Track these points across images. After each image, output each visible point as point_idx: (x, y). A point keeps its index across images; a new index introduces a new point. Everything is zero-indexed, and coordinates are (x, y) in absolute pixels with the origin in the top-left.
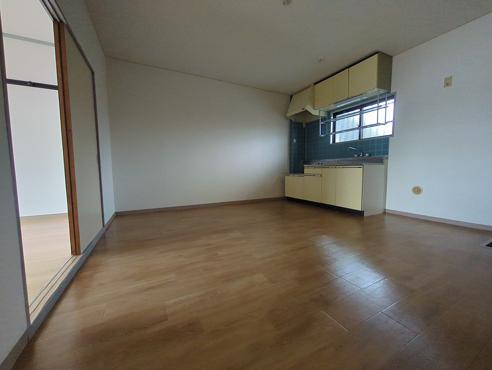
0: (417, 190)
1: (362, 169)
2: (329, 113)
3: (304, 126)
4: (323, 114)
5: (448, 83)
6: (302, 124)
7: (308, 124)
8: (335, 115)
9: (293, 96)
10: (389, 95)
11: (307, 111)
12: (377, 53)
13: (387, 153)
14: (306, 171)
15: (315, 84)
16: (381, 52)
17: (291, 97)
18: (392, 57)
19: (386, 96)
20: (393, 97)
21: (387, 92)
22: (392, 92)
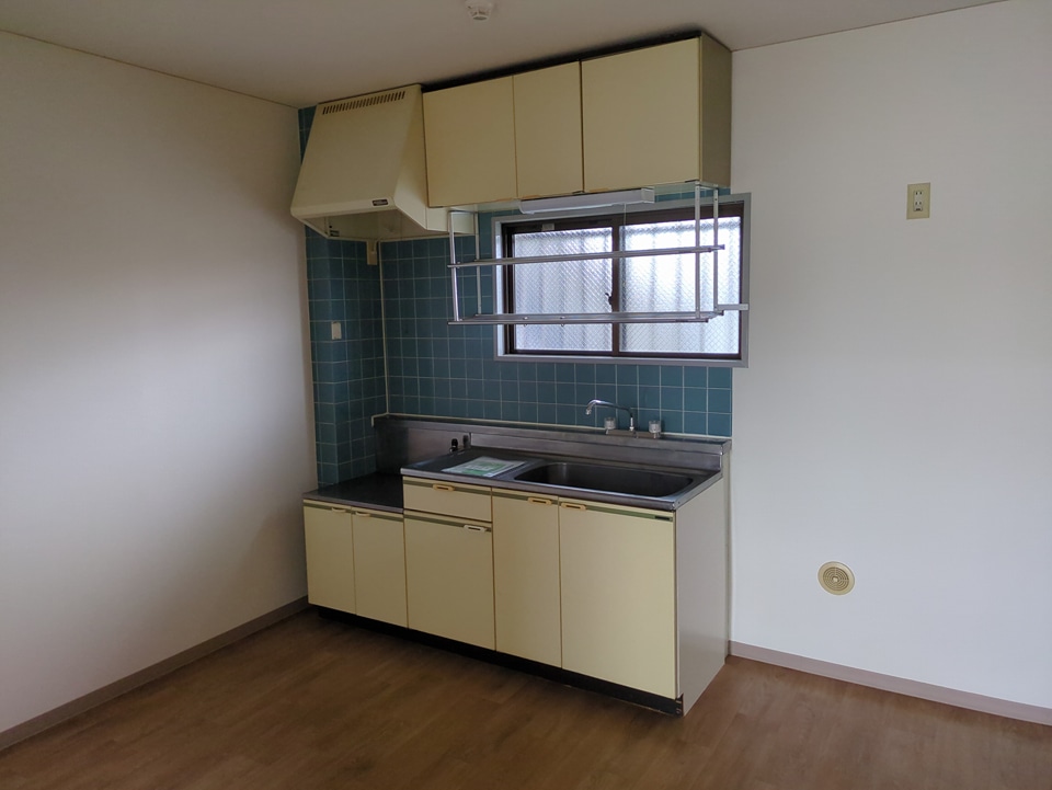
0: (835, 579)
1: (671, 524)
2: (484, 219)
3: (371, 257)
4: (460, 225)
5: (918, 205)
6: (362, 247)
7: (386, 249)
8: (509, 231)
9: (318, 117)
10: (726, 199)
11: (397, 213)
12: (696, 34)
13: (723, 425)
14: (413, 495)
15: (427, 87)
16: (710, 36)
17: (306, 116)
18: (731, 52)
19: (716, 200)
20: (736, 208)
21: (718, 189)
22: (734, 190)
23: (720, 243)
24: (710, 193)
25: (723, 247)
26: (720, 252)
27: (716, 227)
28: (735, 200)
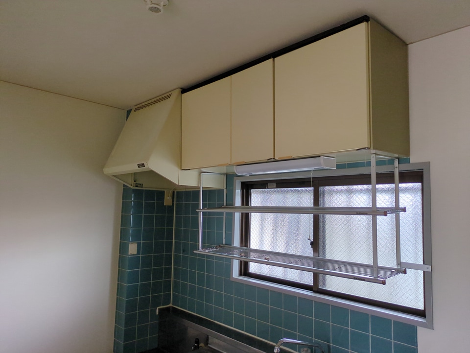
3: (168, 201)
4: (210, 182)
6: (161, 194)
8: (247, 187)
9: (132, 111)
10: (405, 167)
11: (152, 173)
12: (365, 19)
17: (129, 112)
18: (407, 44)
19: (397, 168)
20: (416, 176)
21: (398, 158)
22: (413, 159)
23: (401, 206)
24: (391, 162)
25: (404, 210)
26: (402, 214)
27: (397, 192)
28: (416, 168)
